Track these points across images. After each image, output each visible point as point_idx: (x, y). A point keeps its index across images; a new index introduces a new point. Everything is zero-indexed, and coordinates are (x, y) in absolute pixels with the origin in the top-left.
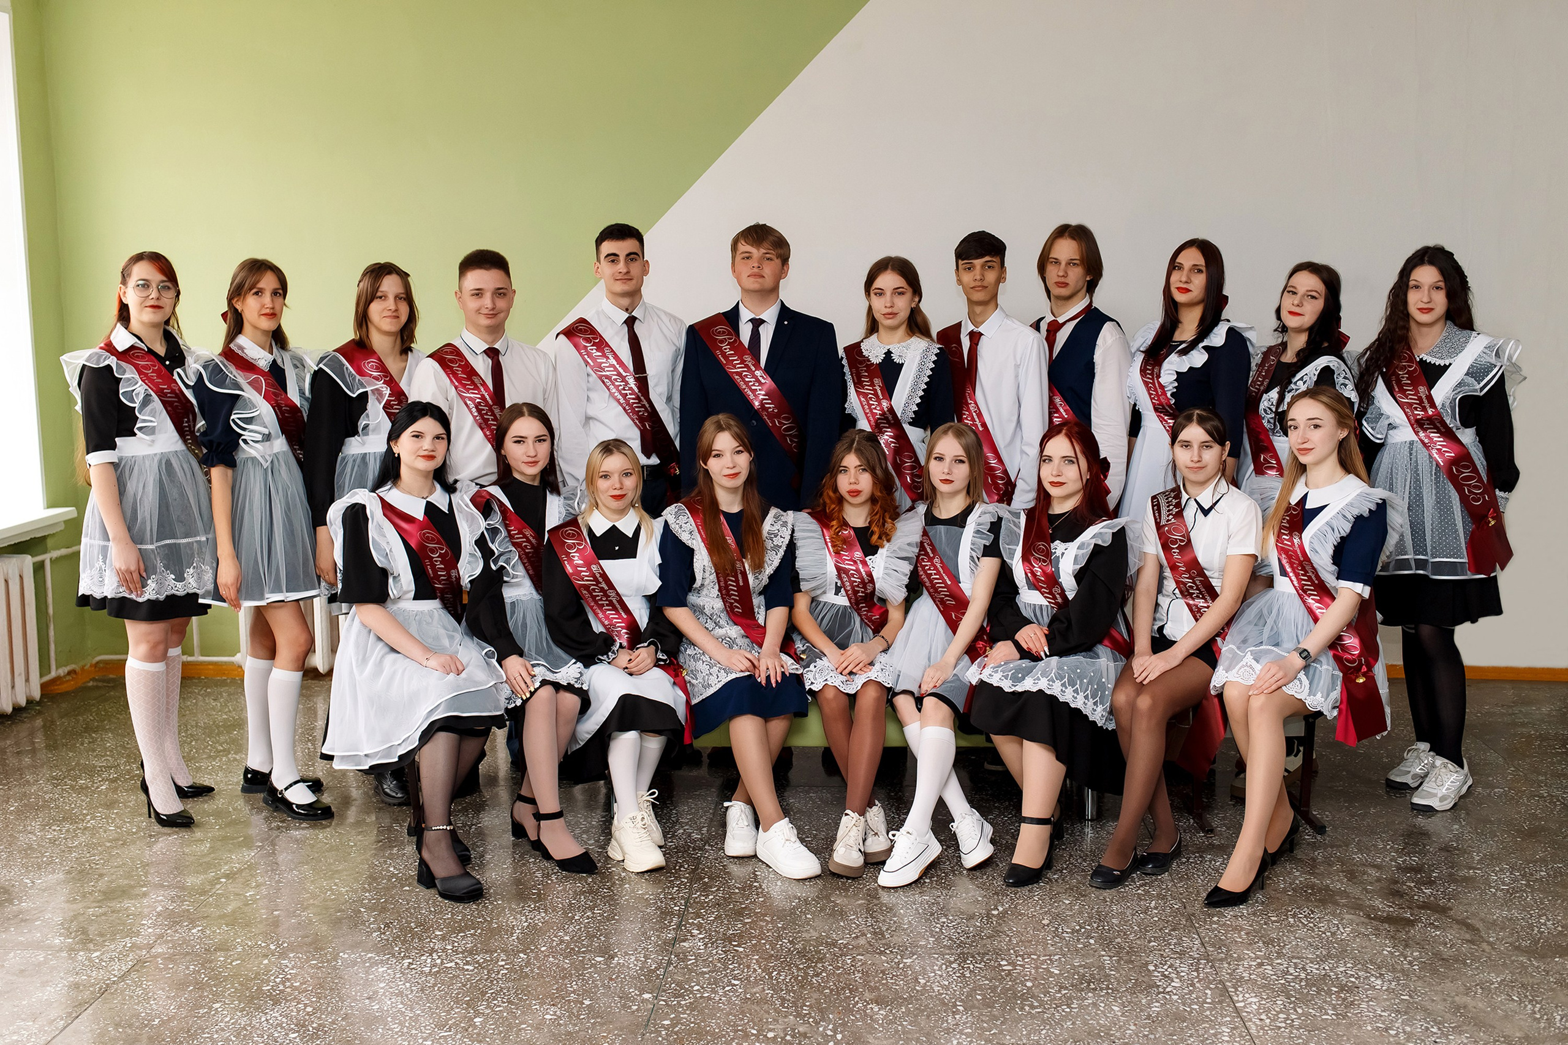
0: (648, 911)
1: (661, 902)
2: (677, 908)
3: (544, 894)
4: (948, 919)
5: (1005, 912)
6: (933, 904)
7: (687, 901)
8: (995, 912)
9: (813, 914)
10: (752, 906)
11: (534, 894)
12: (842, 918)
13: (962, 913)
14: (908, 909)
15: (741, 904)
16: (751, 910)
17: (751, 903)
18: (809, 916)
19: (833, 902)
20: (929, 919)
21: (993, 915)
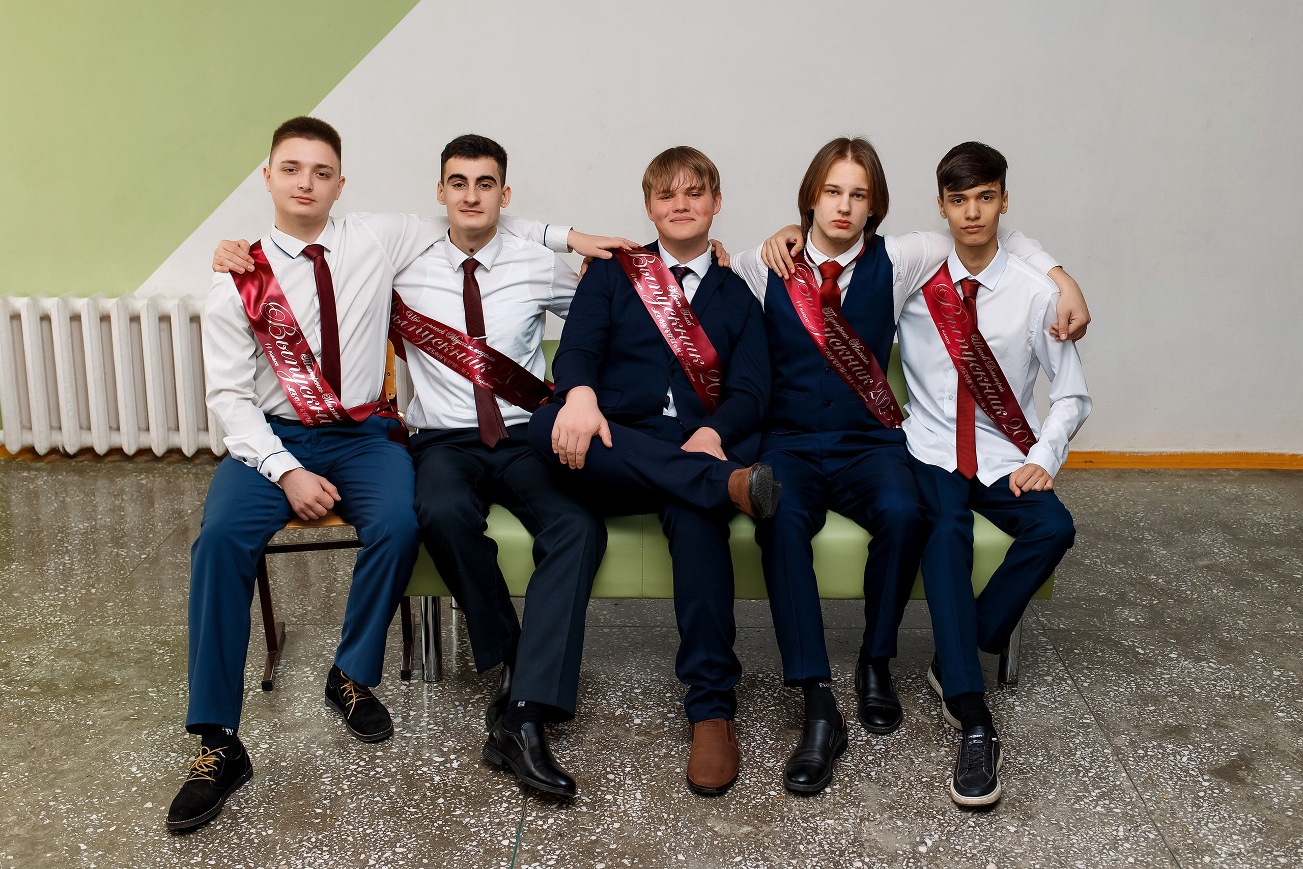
0: (468, 847)
1: (486, 831)
2: (506, 843)
3: (331, 817)
4: (863, 862)
5: (935, 849)
6: (841, 833)
7: (520, 825)
8: (923, 849)
9: (686, 852)
10: (605, 839)
11: (317, 816)
12: (725, 860)
13: (880, 850)
14: (809, 843)
15: (591, 835)
16: (603, 845)
17: (604, 832)
18: (681, 857)
19: (711, 829)
20: (838, 862)
21: (920, 853)
